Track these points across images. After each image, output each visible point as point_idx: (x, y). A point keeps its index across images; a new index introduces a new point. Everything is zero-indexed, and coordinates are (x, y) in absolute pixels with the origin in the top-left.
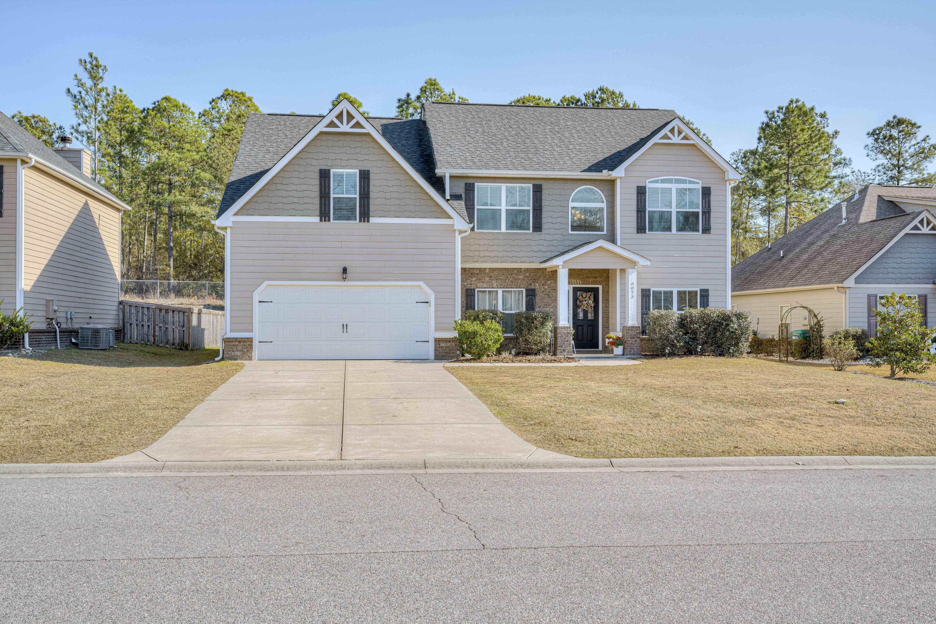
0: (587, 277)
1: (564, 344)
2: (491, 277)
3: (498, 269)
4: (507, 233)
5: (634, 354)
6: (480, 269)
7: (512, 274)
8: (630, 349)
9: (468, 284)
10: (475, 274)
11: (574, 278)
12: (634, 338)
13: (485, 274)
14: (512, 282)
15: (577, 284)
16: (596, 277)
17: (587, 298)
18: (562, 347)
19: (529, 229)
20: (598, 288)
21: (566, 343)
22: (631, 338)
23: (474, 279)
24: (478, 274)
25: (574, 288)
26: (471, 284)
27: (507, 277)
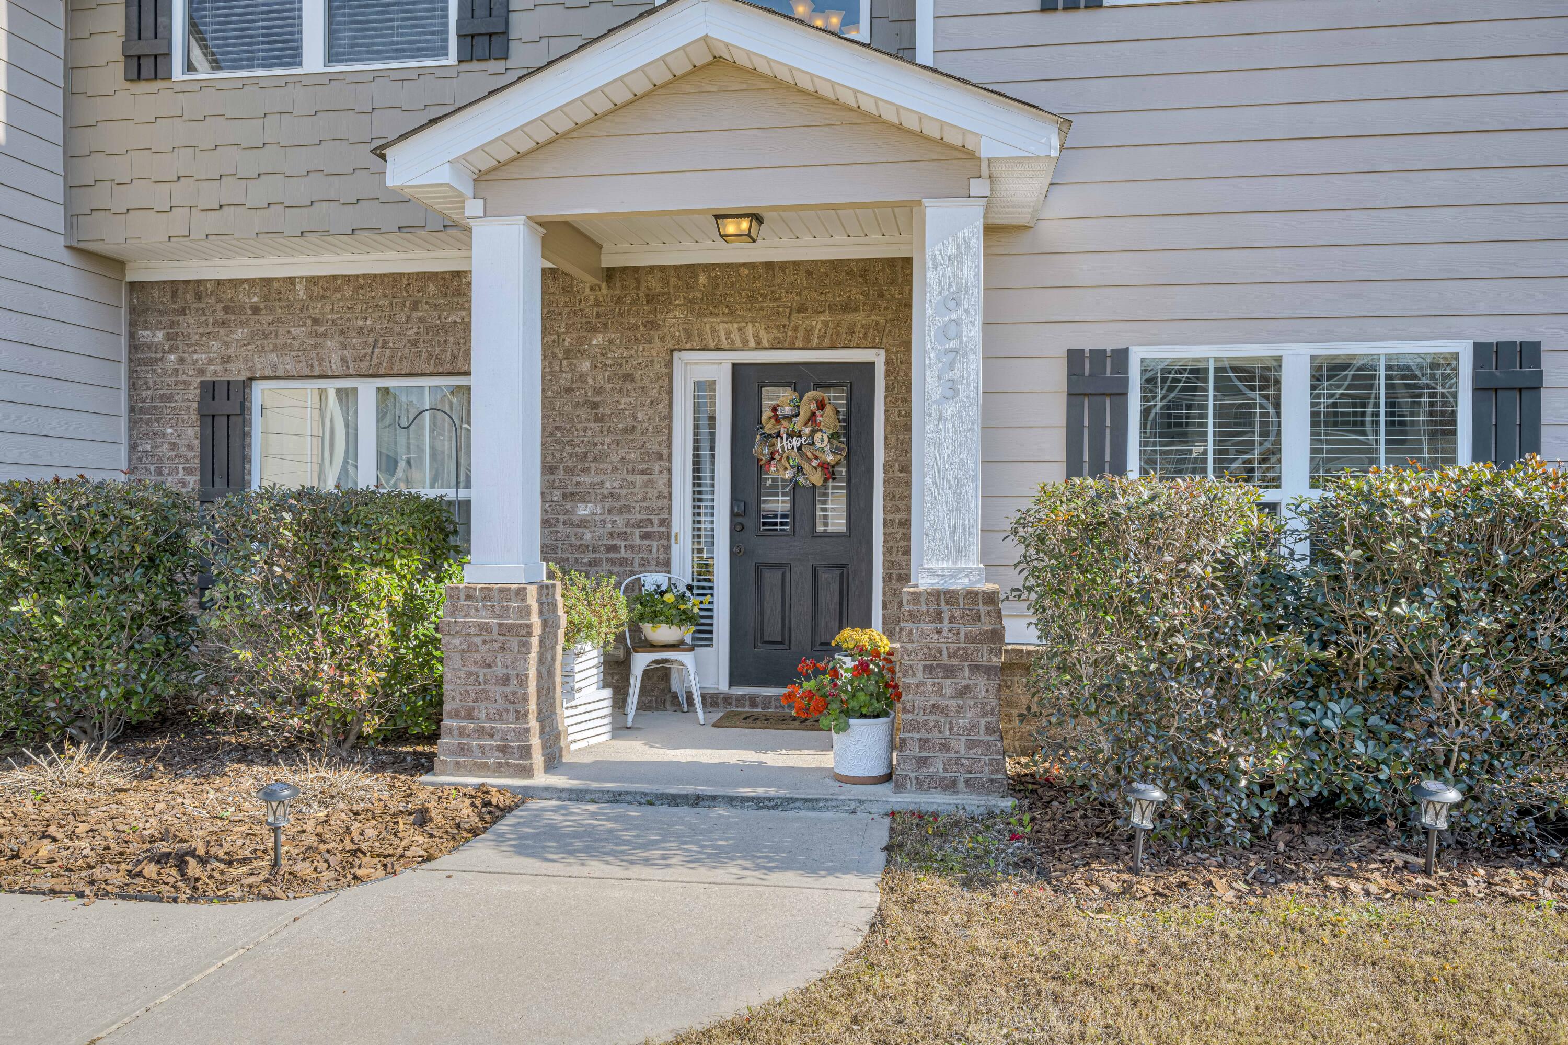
0: (802, 309)
1: (483, 696)
2: (316, 321)
3: (348, 278)
4: (331, 79)
5: (951, 786)
6: (268, 282)
7: (415, 306)
8: (923, 742)
9: (211, 361)
10: (242, 307)
11: (732, 312)
12: (950, 672)
13: (290, 306)
14: (415, 342)
15: (745, 348)
16: (848, 308)
17: (799, 422)
18: (470, 716)
19: (444, 53)
20: (870, 366)
21: (496, 691)
22: (929, 669)
23: (241, 333)
24: (256, 310)
25: (737, 368)
26: (226, 360)
27: (391, 317)
